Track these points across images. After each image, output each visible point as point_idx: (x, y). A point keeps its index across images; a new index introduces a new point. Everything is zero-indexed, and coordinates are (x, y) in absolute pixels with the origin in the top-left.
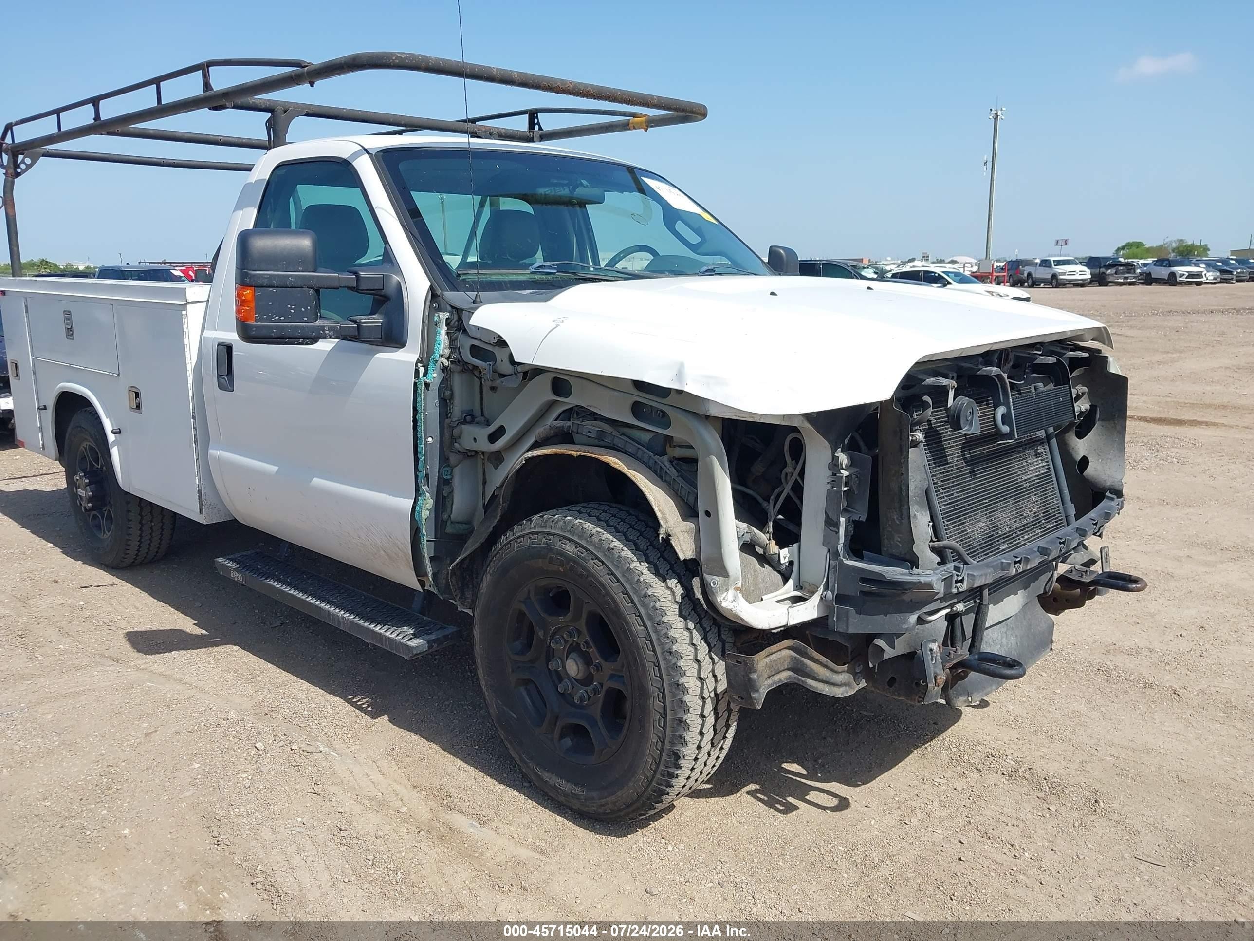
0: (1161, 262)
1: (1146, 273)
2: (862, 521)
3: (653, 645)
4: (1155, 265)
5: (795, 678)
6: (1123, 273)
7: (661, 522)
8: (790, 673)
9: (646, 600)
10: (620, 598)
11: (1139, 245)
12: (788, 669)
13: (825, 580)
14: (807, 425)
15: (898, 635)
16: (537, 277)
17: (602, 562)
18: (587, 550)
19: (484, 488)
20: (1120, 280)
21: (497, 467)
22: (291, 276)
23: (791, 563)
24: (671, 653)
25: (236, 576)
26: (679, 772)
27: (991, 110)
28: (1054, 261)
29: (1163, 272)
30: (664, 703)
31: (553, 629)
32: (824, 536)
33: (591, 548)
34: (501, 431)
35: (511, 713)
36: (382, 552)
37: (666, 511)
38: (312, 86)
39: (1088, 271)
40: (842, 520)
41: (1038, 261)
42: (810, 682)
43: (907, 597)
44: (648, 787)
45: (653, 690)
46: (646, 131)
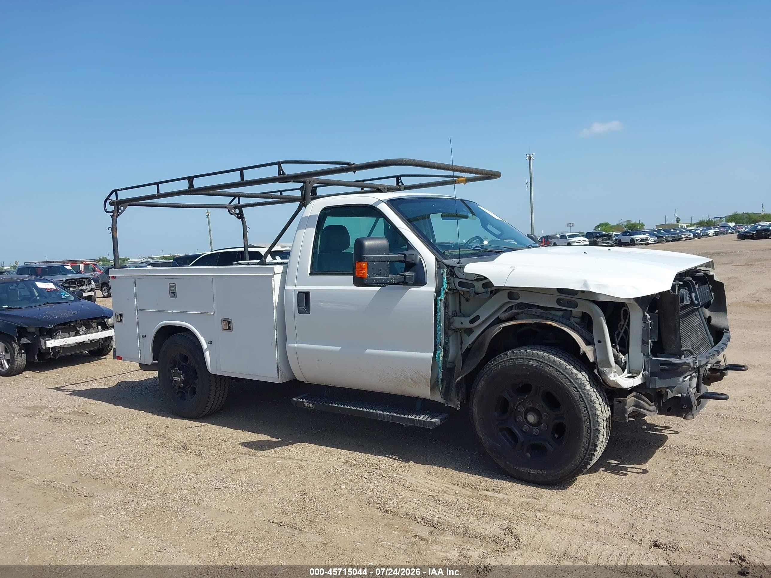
0: (625, 233)
1: (618, 240)
2: (656, 341)
3: (583, 399)
4: (622, 235)
5: (636, 409)
6: (606, 240)
7: (581, 347)
8: (634, 407)
9: (577, 380)
10: (564, 381)
11: (606, 224)
12: (633, 406)
13: (644, 367)
14: (635, 303)
15: (674, 387)
16: (474, 252)
17: (553, 367)
18: (543, 363)
19: (461, 346)
20: (605, 244)
21: (470, 335)
22: (382, 257)
23: (625, 362)
24: (591, 401)
25: (308, 405)
26: (595, 453)
27: (527, 155)
28: (568, 235)
29: (627, 239)
30: (590, 423)
31: (518, 403)
32: (642, 349)
33: (545, 362)
34: (478, 318)
35: (497, 444)
36: (410, 380)
37: (581, 343)
38: (355, 173)
39: (587, 240)
40: (650, 341)
41: (558, 236)
42: (642, 410)
43: (679, 370)
44: (581, 462)
45: (584, 418)
46: (465, 184)
